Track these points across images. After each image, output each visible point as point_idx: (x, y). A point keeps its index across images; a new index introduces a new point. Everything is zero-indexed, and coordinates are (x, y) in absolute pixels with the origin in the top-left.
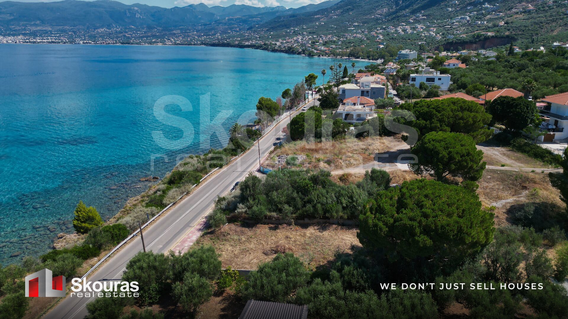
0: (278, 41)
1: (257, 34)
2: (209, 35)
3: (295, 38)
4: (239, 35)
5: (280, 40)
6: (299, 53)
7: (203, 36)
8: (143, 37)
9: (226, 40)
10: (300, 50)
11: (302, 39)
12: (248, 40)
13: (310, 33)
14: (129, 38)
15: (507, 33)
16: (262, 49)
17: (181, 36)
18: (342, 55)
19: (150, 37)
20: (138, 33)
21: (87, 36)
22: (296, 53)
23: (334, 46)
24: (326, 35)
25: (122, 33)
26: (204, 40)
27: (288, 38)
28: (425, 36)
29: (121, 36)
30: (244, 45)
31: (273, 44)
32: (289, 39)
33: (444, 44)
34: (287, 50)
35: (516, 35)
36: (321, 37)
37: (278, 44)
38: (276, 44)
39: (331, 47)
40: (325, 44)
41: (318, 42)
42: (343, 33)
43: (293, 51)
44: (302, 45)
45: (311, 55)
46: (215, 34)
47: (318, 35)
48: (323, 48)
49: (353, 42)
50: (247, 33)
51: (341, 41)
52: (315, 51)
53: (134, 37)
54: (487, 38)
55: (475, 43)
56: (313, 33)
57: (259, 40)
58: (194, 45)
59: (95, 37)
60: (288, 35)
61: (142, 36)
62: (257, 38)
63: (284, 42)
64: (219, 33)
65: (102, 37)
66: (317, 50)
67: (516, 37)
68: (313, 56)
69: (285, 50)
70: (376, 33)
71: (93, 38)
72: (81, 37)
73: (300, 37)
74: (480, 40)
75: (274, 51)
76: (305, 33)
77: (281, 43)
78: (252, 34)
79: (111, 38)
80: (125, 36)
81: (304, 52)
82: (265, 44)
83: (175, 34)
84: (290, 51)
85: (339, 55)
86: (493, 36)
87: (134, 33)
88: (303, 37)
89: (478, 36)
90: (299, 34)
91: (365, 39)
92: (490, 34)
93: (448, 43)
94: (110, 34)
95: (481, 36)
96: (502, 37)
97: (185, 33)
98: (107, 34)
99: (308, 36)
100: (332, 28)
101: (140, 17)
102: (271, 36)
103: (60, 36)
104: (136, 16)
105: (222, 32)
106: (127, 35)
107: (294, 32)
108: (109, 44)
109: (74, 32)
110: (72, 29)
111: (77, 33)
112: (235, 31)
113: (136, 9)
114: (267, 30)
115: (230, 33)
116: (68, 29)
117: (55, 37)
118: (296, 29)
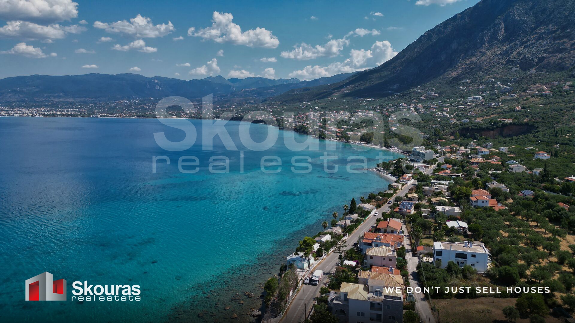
1: (270, 108)
2: (225, 107)
4: (253, 108)
13: (322, 108)
15: (526, 120)
17: (197, 107)
21: (106, 108)
24: (338, 111)
26: (219, 113)
28: (439, 117)
29: (140, 108)
33: (460, 129)
35: (535, 123)
42: (355, 109)
47: (330, 110)
50: (261, 106)
54: (505, 125)
55: (493, 129)
60: (300, 109)
64: (234, 105)
65: (121, 108)
70: (388, 112)
71: (112, 110)
72: (100, 109)
74: (497, 127)
76: (317, 108)
78: (266, 107)
79: (129, 110)
86: (511, 124)
87: (152, 105)
89: (495, 123)
90: (311, 109)
92: (507, 120)
93: (464, 129)
94: (129, 105)
95: (498, 123)
96: (521, 125)
98: (126, 105)
99: (320, 111)
100: (344, 103)
101: (159, 89)
102: (283, 110)
103: (81, 108)
104: (156, 88)
105: (237, 103)
106: (145, 107)
107: (307, 107)
108: (125, 117)
109: (95, 104)
110: (93, 100)
111: (98, 104)
112: (250, 103)
113: (156, 81)
114: (281, 103)
115: (244, 105)
116: (90, 101)
117: (76, 108)
118: (309, 104)
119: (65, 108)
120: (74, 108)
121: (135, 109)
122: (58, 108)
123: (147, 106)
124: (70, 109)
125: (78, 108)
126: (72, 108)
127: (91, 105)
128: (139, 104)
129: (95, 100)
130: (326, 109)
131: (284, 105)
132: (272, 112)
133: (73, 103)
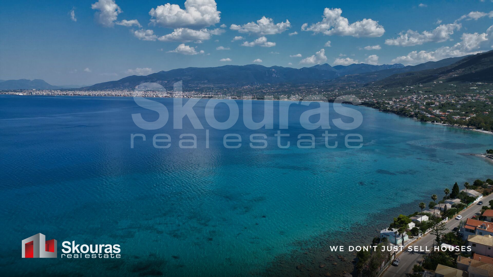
2: (329, 91)
5: (394, 99)
6: (411, 116)
10: (413, 113)
12: (362, 98)
14: (264, 93)
16: (374, 108)
22: (407, 115)
23: (451, 111)
24: (444, 95)
26: (323, 96)
27: (402, 96)
29: (259, 92)
34: (399, 112)
37: (391, 102)
39: (448, 112)
40: (442, 107)
42: (464, 93)
43: (405, 113)
45: (423, 120)
47: (435, 94)
48: (438, 112)
49: (474, 106)
50: (363, 90)
51: (460, 104)
52: (429, 116)
57: (373, 98)
60: (402, 93)
64: (338, 89)
66: (431, 114)
68: (426, 121)
69: (397, 112)
71: (239, 93)
72: (231, 93)
73: (415, 96)
75: (386, 111)
76: (421, 92)
77: (394, 101)
78: (368, 91)
81: (416, 115)
82: (378, 103)
83: (300, 90)
84: (402, 113)
85: (456, 122)
87: (269, 89)
88: (418, 96)
94: (252, 90)
97: (309, 89)
98: (249, 90)
99: (424, 95)
100: (451, 87)
101: (275, 76)
102: (385, 93)
103: (218, 92)
104: (273, 76)
105: (340, 88)
106: (263, 91)
107: (409, 90)
108: (248, 99)
109: (228, 89)
110: (227, 86)
111: (230, 89)
112: (352, 87)
113: (273, 70)
114: (382, 87)
115: (347, 89)
116: (224, 86)
117: (215, 92)
118: (412, 88)
119: (208, 92)
120: (213, 92)
121: (256, 93)
122: (203, 92)
123: (265, 90)
124: (211, 93)
125: (216, 92)
126: (212, 92)
127: (225, 89)
128: (260, 89)
129: (228, 86)
130: (431, 93)
131: (386, 89)
132: (373, 95)
133: (213, 88)
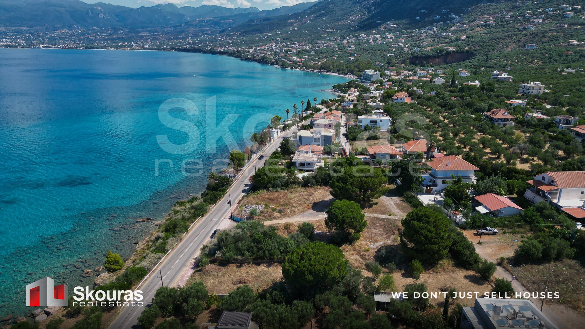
0: (251, 48)
1: (229, 39)
2: (180, 38)
3: (269, 45)
4: (211, 39)
5: (254, 47)
6: (272, 64)
7: (173, 39)
8: (109, 39)
9: (197, 46)
10: (273, 61)
11: (275, 46)
12: (221, 46)
13: (284, 39)
14: (92, 40)
15: (467, 48)
16: (235, 57)
17: (149, 39)
18: (314, 68)
19: (115, 39)
20: (102, 36)
21: (46, 39)
22: (269, 63)
23: (306, 57)
24: (299, 42)
25: (84, 35)
26: (174, 44)
27: (261, 44)
28: (394, 47)
29: (84, 39)
30: (217, 51)
31: (247, 52)
32: (263, 45)
33: (410, 57)
34: (260, 60)
35: (475, 50)
36: (294, 44)
37: (251, 51)
38: (249, 52)
39: (304, 58)
40: (298, 53)
41: (291, 52)
42: (316, 40)
43: (266, 61)
44: (276, 53)
45: (283, 67)
46: (186, 37)
47: (292, 42)
48: (295, 58)
49: (325, 53)
50: (219, 37)
51: (313, 50)
52: (288, 62)
53: (98, 40)
54: (448, 53)
55: (438, 57)
56: (287, 39)
57: (231, 46)
58: (164, 49)
59: (55, 39)
60: (261, 40)
61: (107, 39)
62: (230, 43)
63: (258, 48)
64: (190, 36)
65: (63, 39)
66: (290, 61)
67: (475, 53)
68: (285, 67)
69: (258, 60)
70: (348, 42)
71: (53, 40)
72: (39, 40)
73: (274, 44)
74: (442, 55)
75: (247, 59)
76: (278, 39)
77: (255, 49)
78: (225, 38)
79: (73, 41)
80: (88, 38)
81: (277, 62)
82: (238, 51)
83: (142, 37)
84: (263, 61)
85: (311, 67)
86: (454, 52)
87: (97, 35)
88: (277, 44)
89: (441, 51)
90: (273, 40)
91: (337, 49)
92: (451, 49)
93: (414, 57)
94: (72, 36)
95: (443, 51)
96: (462, 52)
97: (154, 35)
98: (68, 36)
99: (282, 42)
100: (306, 34)
102: (243, 41)
104: (100, 16)
105: (193, 34)
106: (90, 37)
107: (268, 38)
108: (71, 48)
109: (32, 34)
110: (29, 30)
111: (35, 35)
112: (206, 34)
113: (99, 8)
114: (240, 34)
115: (201, 36)
116: (25, 30)
117: (11, 39)
118: (270, 35)
120: (8, 39)
121: (80, 40)
124: (3, 40)
125: (14, 39)
127: (27, 35)
131: (244, 36)
132: (232, 43)
133: (5, 33)
